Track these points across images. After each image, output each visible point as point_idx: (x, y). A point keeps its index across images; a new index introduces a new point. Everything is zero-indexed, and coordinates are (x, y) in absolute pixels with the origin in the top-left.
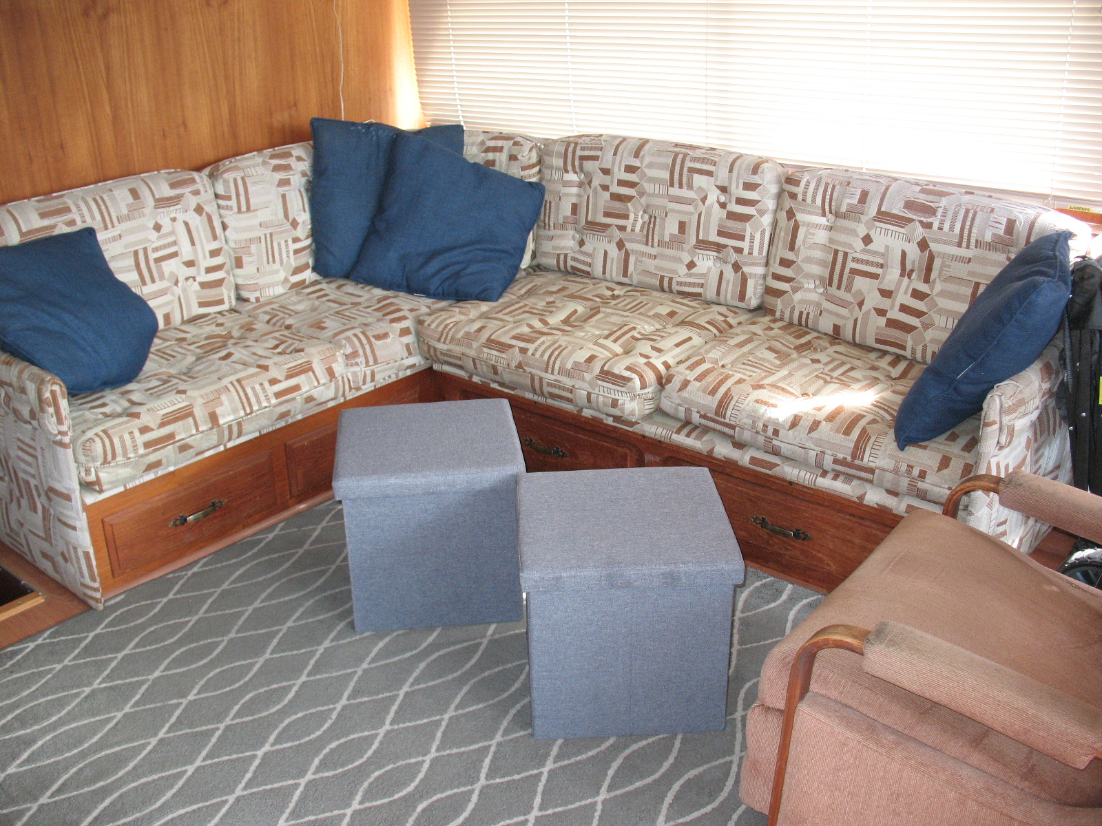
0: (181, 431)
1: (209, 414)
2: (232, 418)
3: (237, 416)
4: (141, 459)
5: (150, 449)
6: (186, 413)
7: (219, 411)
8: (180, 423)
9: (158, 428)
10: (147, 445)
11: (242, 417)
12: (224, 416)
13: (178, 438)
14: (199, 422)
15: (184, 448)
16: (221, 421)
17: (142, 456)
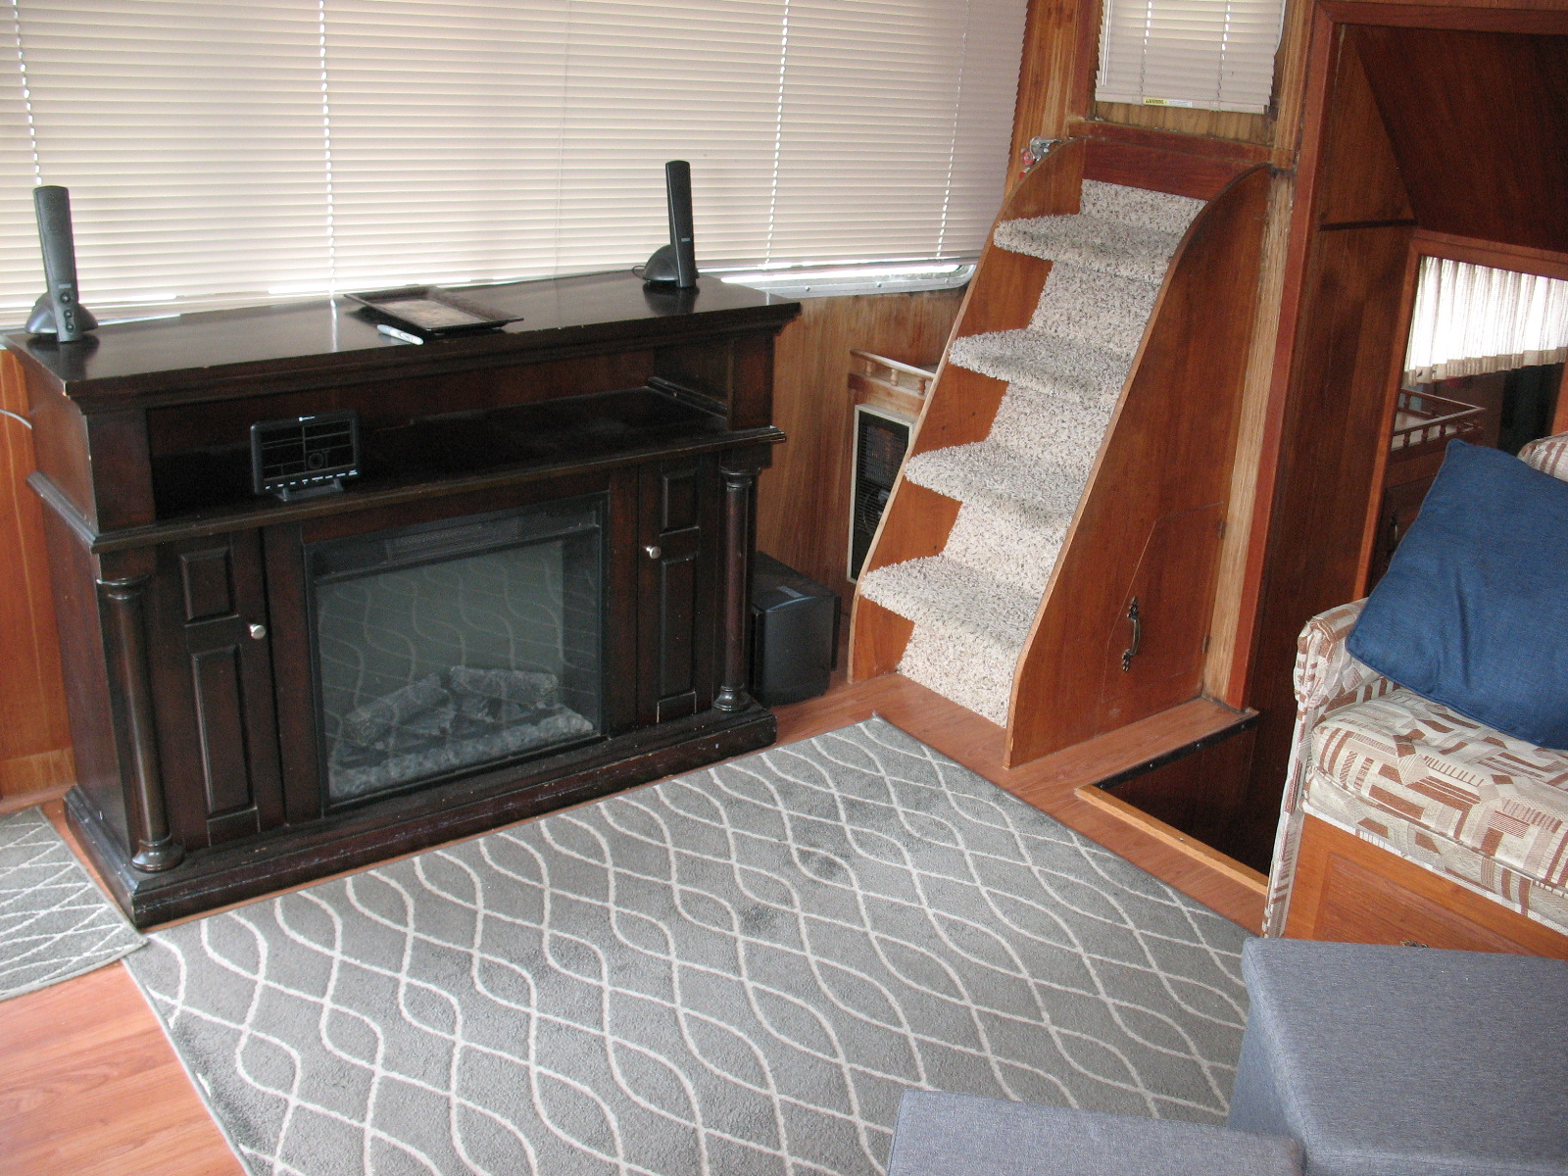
0: (1436, 816)
1: (1490, 830)
2: (1519, 865)
3: (1531, 870)
4: (1358, 802)
5: (1377, 802)
6: (1460, 802)
7: (1507, 838)
8: (1441, 805)
9: (1408, 786)
10: (1376, 791)
11: (1535, 879)
12: (1507, 852)
13: (1423, 820)
14: (1466, 827)
15: (1424, 841)
16: (1499, 855)
17: (1362, 799)
